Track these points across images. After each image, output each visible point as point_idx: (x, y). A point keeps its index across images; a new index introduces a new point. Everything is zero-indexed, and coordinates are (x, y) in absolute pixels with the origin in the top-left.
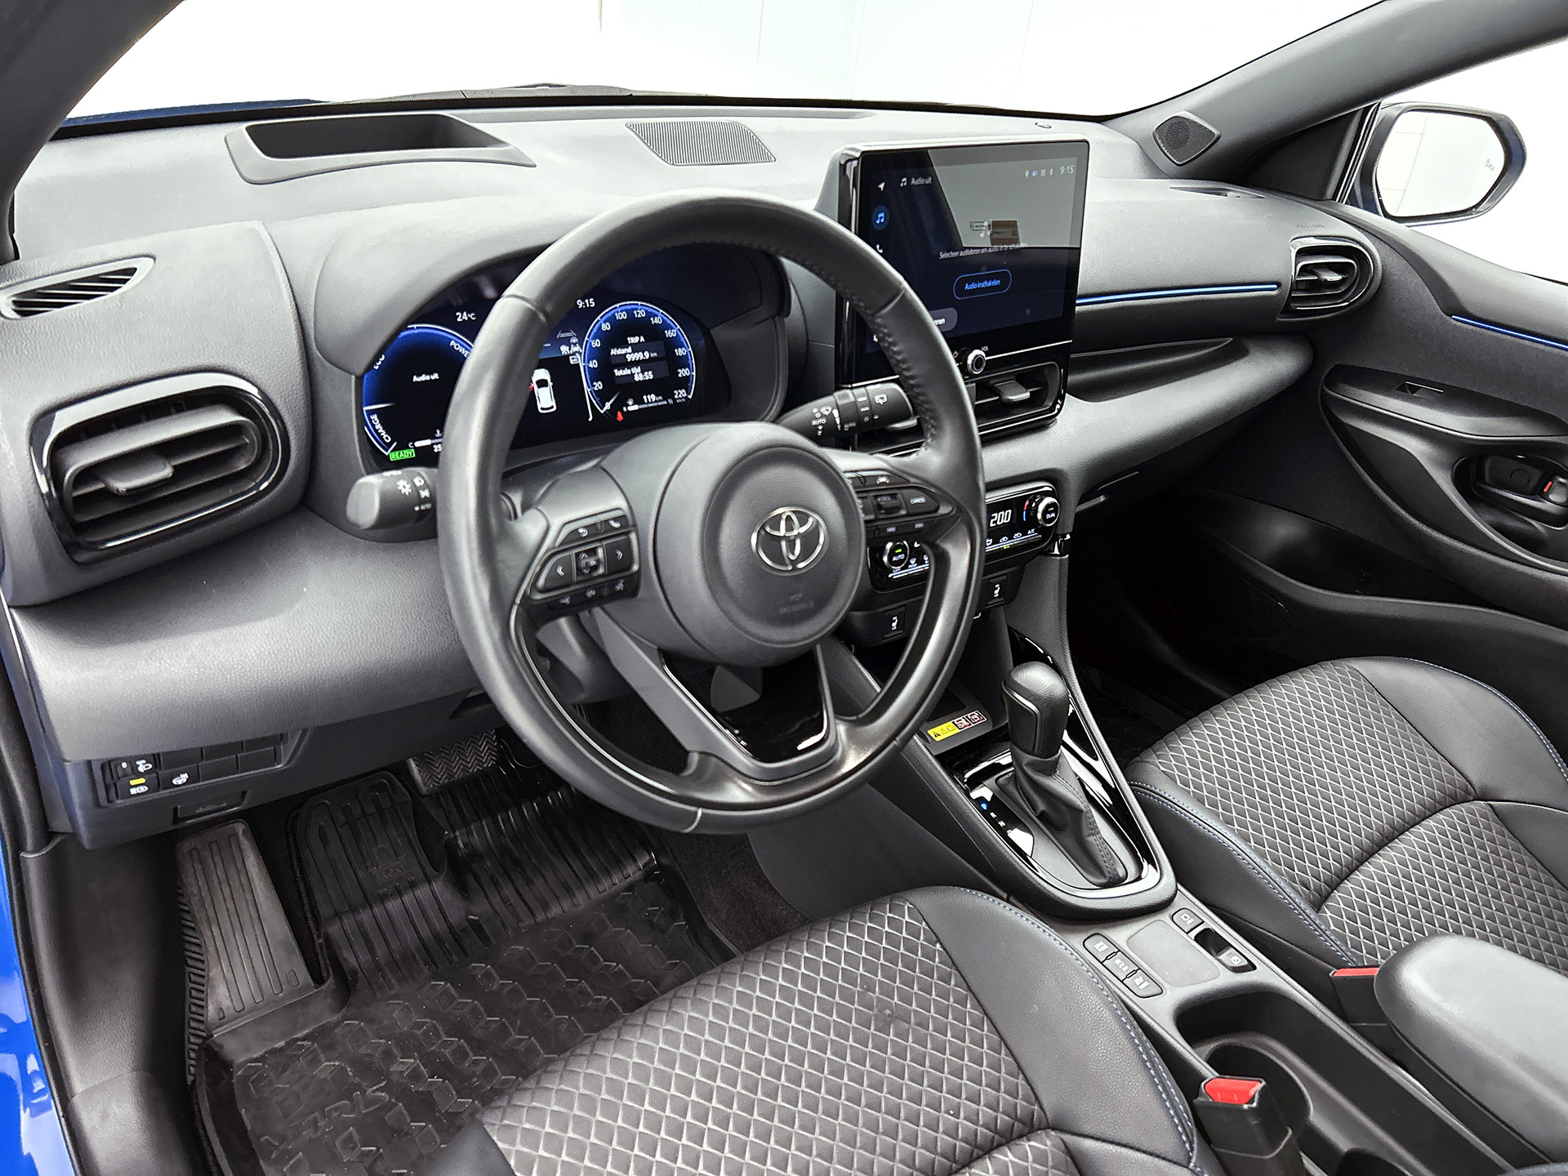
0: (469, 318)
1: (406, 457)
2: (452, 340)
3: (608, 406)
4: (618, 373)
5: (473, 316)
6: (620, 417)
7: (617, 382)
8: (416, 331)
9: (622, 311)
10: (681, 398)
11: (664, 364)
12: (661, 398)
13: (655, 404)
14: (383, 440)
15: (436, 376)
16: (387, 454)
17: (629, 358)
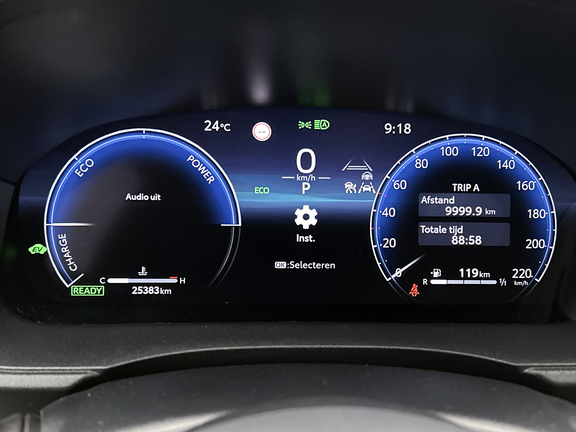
0: (221, 129)
1: (92, 294)
2: (190, 154)
3: (399, 272)
4: (425, 229)
5: (227, 127)
6: (414, 291)
7: (421, 242)
8: (144, 137)
9: (452, 146)
10: (522, 280)
11: (504, 229)
12: (488, 274)
13: (477, 282)
14: (67, 268)
15: (157, 197)
16: (68, 286)
17: (449, 211)
